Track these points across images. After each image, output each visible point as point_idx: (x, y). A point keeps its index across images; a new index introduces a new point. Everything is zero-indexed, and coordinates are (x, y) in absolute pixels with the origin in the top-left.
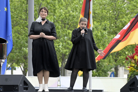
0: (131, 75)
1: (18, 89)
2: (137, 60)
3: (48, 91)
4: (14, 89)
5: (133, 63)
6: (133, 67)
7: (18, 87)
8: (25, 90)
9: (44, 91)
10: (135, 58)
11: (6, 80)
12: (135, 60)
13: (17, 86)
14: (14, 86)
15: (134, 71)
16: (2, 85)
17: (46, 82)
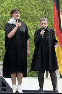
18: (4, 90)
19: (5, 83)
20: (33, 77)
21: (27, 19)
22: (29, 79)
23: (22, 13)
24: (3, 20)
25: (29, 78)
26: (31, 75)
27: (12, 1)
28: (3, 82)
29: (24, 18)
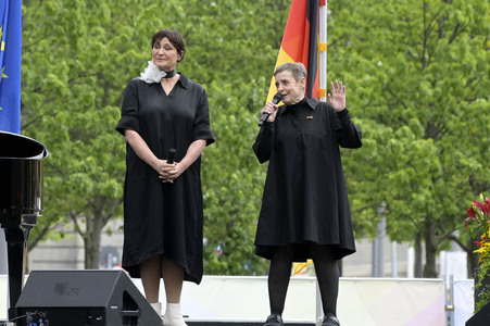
1: (104, 321)
4: (89, 322)
7: (104, 316)
8: (126, 324)
11: (60, 288)
16: (44, 308)
18: (133, 320)
19: (135, 297)
20: (237, 274)
21: (214, 67)
22: (224, 280)
23: (197, 47)
24: (127, 71)
25: (224, 277)
26: (230, 267)
27: (160, 4)
28: (125, 294)
29: (205, 62)
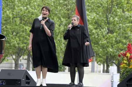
0: (124, 72)
1: (21, 83)
2: (129, 57)
3: (46, 85)
4: (17, 83)
5: (125, 60)
6: (126, 64)
7: (21, 82)
8: (26, 84)
9: (41, 85)
10: (127, 55)
11: (9, 74)
12: (127, 57)
13: (20, 80)
14: (16, 80)
15: (127, 68)
17: (44, 77)
18: (28, 83)
28: (27, 76)
